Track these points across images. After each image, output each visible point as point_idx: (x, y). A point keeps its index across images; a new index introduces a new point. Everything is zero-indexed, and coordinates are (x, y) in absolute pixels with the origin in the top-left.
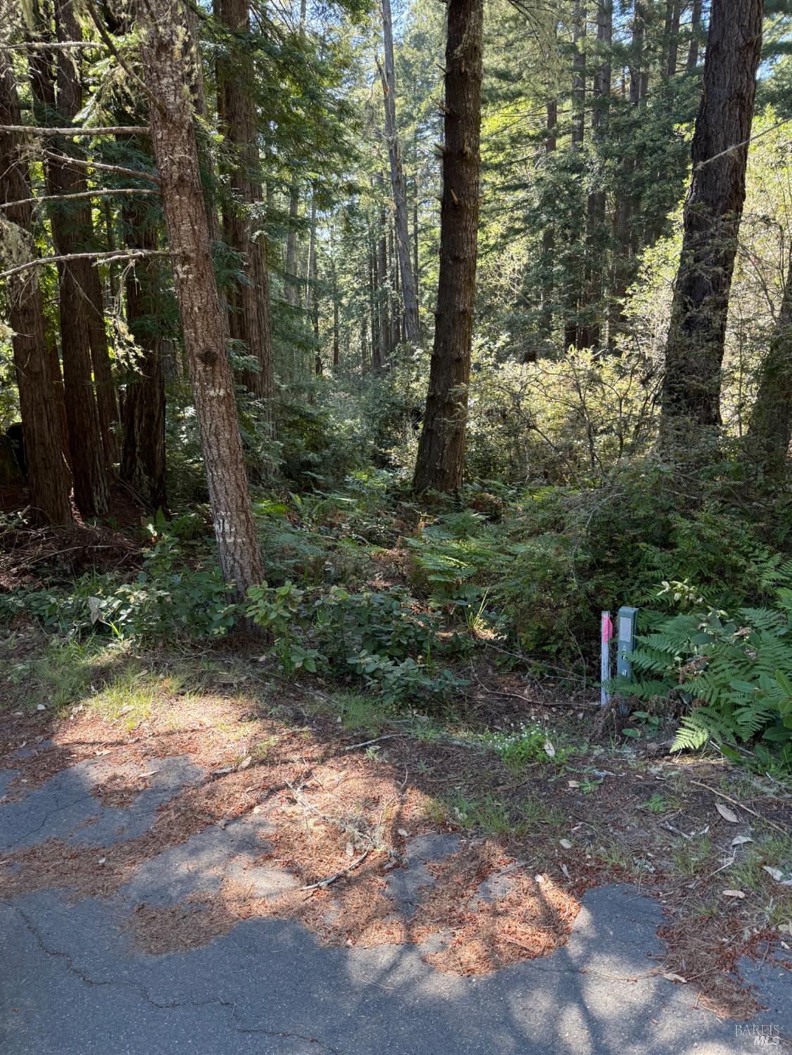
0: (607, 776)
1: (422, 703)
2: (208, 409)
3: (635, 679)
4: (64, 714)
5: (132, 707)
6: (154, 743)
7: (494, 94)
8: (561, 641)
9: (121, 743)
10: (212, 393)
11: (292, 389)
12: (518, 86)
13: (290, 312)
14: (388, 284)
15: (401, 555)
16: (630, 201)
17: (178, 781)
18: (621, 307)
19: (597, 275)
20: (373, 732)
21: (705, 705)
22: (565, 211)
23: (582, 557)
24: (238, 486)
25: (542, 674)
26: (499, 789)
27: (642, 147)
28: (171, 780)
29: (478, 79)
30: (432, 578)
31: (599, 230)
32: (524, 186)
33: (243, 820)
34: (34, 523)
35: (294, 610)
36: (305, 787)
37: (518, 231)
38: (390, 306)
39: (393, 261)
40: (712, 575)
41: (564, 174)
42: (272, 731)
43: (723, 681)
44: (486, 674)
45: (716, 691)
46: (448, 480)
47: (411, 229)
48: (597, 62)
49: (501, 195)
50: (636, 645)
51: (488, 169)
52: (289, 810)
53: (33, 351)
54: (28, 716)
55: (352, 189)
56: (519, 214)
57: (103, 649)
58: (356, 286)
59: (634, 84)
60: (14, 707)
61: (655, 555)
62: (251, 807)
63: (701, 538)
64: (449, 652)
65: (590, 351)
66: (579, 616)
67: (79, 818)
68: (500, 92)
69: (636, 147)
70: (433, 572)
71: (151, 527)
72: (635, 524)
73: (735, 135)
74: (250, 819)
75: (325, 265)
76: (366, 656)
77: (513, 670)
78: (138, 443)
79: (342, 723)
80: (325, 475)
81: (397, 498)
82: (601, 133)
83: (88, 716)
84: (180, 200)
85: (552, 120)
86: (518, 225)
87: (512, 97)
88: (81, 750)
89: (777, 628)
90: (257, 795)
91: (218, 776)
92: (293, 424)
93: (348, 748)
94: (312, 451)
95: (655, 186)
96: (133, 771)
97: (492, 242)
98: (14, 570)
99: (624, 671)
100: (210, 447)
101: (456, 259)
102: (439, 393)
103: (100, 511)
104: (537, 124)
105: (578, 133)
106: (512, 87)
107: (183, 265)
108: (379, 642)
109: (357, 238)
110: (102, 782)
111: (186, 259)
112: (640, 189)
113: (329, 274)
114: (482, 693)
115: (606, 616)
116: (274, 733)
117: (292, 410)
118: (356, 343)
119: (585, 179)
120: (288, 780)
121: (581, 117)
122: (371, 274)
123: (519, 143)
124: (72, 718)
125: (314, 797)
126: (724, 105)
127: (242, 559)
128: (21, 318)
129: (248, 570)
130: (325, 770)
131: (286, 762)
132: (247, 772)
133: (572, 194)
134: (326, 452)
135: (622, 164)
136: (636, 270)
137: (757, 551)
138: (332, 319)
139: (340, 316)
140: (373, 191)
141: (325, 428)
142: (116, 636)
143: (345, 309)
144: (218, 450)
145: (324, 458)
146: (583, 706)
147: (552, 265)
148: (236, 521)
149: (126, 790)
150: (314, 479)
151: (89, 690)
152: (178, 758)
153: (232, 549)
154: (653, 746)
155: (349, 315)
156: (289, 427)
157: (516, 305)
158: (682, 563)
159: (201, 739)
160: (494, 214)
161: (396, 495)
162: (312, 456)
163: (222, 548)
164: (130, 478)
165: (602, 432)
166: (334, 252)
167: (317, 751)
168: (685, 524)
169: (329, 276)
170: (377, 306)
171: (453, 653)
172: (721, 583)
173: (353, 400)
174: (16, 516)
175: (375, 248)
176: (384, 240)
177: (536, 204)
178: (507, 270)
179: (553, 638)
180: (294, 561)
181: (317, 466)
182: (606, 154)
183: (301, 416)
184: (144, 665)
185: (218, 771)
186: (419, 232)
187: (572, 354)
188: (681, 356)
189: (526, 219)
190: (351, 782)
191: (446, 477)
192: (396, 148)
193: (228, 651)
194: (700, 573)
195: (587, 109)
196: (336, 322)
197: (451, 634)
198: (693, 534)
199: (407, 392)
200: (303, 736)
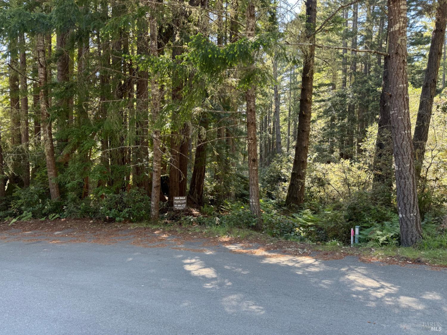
10: (254, 168)
19: (352, 133)
27: (368, 90)
31: (352, 117)
32: (324, 101)
37: (321, 116)
56: (321, 110)
59: (365, 67)
78: (196, 183)
99: (357, 242)
101: (303, 131)
102: (296, 172)
112: (368, 104)
115: (352, 229)
119: (347, 100)
123: (322, 86)
127: (256, 209)
129: (258, 212)
135: (360, 95)
136: (366, 133)
144: (254, 181)
147: (335, 129)
148: (256, 199)
153: (254, 206)
182: (354, 91)
187: (342, 161)
189: (324, 112)
191: (298, 200)
192: (277, 88)
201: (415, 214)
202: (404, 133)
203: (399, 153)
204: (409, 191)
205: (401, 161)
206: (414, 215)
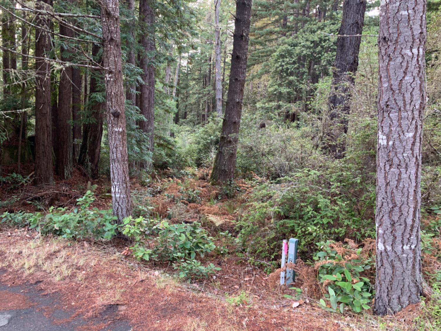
2: (114, 136)
10: (116, 130)
24: (124, 171)
29: (250, 6)
35: (142, 230)
46: (227, 175)
53: (44, 104)
69: (319, 38)
78: (88, 148)
82: (304, 32)
84: (110, 47)
85: (285, 24)
100: (113, 153)
101: (236, 79)
102: (225, 136)
105: (295, 31)
107: (109, 74)
115: (284, 242)
121: (296, 24)
127: (122, 204)
133: (291, 55)
144: (116, 155)
148: (121, 187)
153: (118, 199)
163: (114, 199)
164: (82, 163)
178: (262, 86)
183: (164, 141)
201: (413, 247)
202: (410, 54)
203: (392, 104)
204: (406, 194)
205: (395, 123)
206: (411, 249)
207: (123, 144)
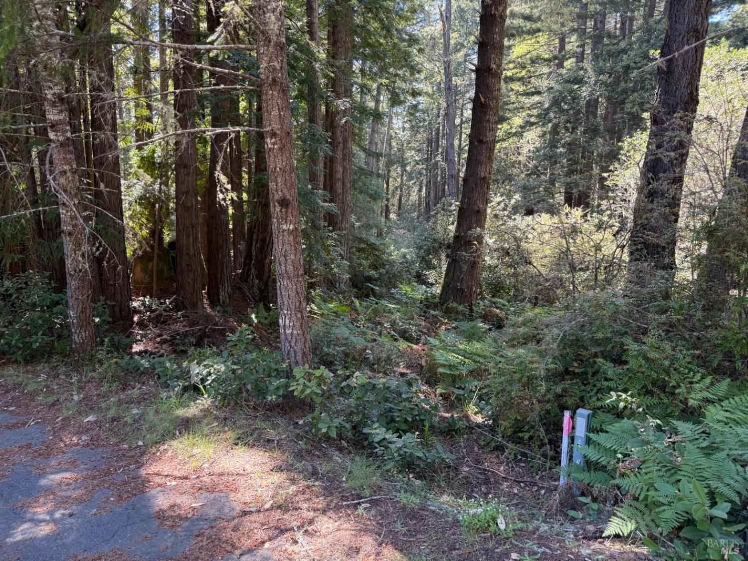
0: (543, 552)
1: (418, 470)
2: (281, 238)
3: (586, 468)
4: (154, 450)
5: (199, 450)
6: (208, 480)
7: (520, 30)
8: (533, 431)
9: (186, 478)
10: (284, 227)
11: (363, 226)
12: (539, 25)
13: (365, 174)
14: (439, 158)
15: (423, 350)
16: (616, 103)
17: (217, 514)
18: (605, 179)
19: (590, 156)
20: (367, 492)
21: (636, 499)
22: (567, 111)
23: (552, 366)
24: (298, 293)
25: (516, 456)
26: (454, 552)
27: (627, 67)
28: (212, 513)
29: (503, 18)
30: (441, 370)
31: (592, 125)
32: (539, 93)
33: (255, 552)
34: (177, 307)
35: (325, 388)
36: (306, 531)
37: (532, 124)
38: (439, 173)
39: (443, 142)
40: (655, 390)
41: (568, 85)
42: (293, 481)
43: (651, 481)
44: (472, 451)
45: (645, 488)
46: (466, 297)
47: (458, 121)
48: (596, 9)
49: (523, 99)
50: (589, 441)
51: (513, 81)
52: (290, 548)
53: (188, 193)
54: (130, 449)
55: (415, 93)
56: (535, 112)
57: (192, 403)
58: (417, 158)
59: (623, 24)
60: (123, 441)
61: (609, 369)
62: (263, 543)
63: (646, 359)
64: (446, 430)
65: (580, 210)
66: (548, 412)
67: (139, 535)
68: (524, 29)
69: (623, 67)
70: (444, 366)
71: (253, 316)
72: (597, 343)
73: (691, 58)
74: (261, 552)
75: (397, 144)
76: (378, 427)
77: (494, 450)
78: (254, 258)
79: (346, 482)
80: (380, 286)
81: (428, 307)
82: (596, 58)
83: (169, 454)
84: (272, 94)
85: (562, 48)
86: (533, 120)
87: (533, 32)
88: (157, 480)
89: (700, 440)
90: (270, 533)
91: (245, 513)
92: (360, 250)
93: (345, 503)
94: (373, 269)
95: (636, 94)
96: (188, 502)
97: (514, 130)
98: (158, 339)
99: (578, 461)
100: (280, 264)
101: (480, 141)
102: (462, 234)
103: (224, 302)
104: (551, 51)
105: (580, 58)
106: (533, 26)
107: (271, 138)
108: (392, 417)
109: (420, 127)
110: (164, 507)
111: (273, 135)
112: (625, 96)
113: (399, 150)
114: (467, 466)
115: (567, 414)
116: (294, 484)
117: (361, 240)
118: (414, 197)
119: (584, 88)
120: (295, 524)
121: (582, 46)
122: (428, 151)
123: (536, 63)
124: (158, 454)
125: (312, 540)
126: (684, 37)
127: (296, 345)
128: (182, 170)
129: (300, 355)
130: (325, 519)
131: (297, 509)
132: (267, 514)
133: (573, 99)
134: (382, 271)
135: (612, 79)
136: (618, 154)
137: (692, 373)
138: (399, 180)
139: (405, 178)
140: (433, 95)
141: (383, 254)
142: (203, 395)
143: (408, 173)
144: (286, 267)
145: (381, 275)
146: (545, 484)
147: (557, 148)
148: (294, 318)
149: (179, 516)
150: (372, 289)
151: (174, 434)
152: (222, 494)
153: (289, 338)
154: (591, 528)
155: (411, 179)
156: (359, 252)
157: (529, 175)
158: (630, 377)
159: (242, 481)
160: (515, 111)
161: (428, 304)
162: (372, 273)
163: (283, 337)
164: (246, 281)
165: (581, 269)
166: (405, 135)
167: (321, 503)
168: (634, 347)
169: (399, 151)
170: (430, 172)
171: (449, 431)
172: (662, 395)
173: (408, 234)
174: (165, 303)
175: (432, 133)
176: (438, 129)
177: (547, 105)
178: (525, 151)
179: (526, 427)
180: (343, 348)
181: (376, 280)
182: (600, 72)
183: (367, 244)
184: (217, 418)
185: (247, 509)
186: (464, 123)
187: (567, 211)
188: (644, 217)
189: (538, 116)
190: (341, 532)
191: (464, 294)
192: (449, 65)
193: (279, 413)
194: (645, 387)
195: (587, 41)
196: (402, 182)
197: (450, 415)
198: (640, 355)
199: (445, 232)
200: (314, 488)
207: (296, 250)
